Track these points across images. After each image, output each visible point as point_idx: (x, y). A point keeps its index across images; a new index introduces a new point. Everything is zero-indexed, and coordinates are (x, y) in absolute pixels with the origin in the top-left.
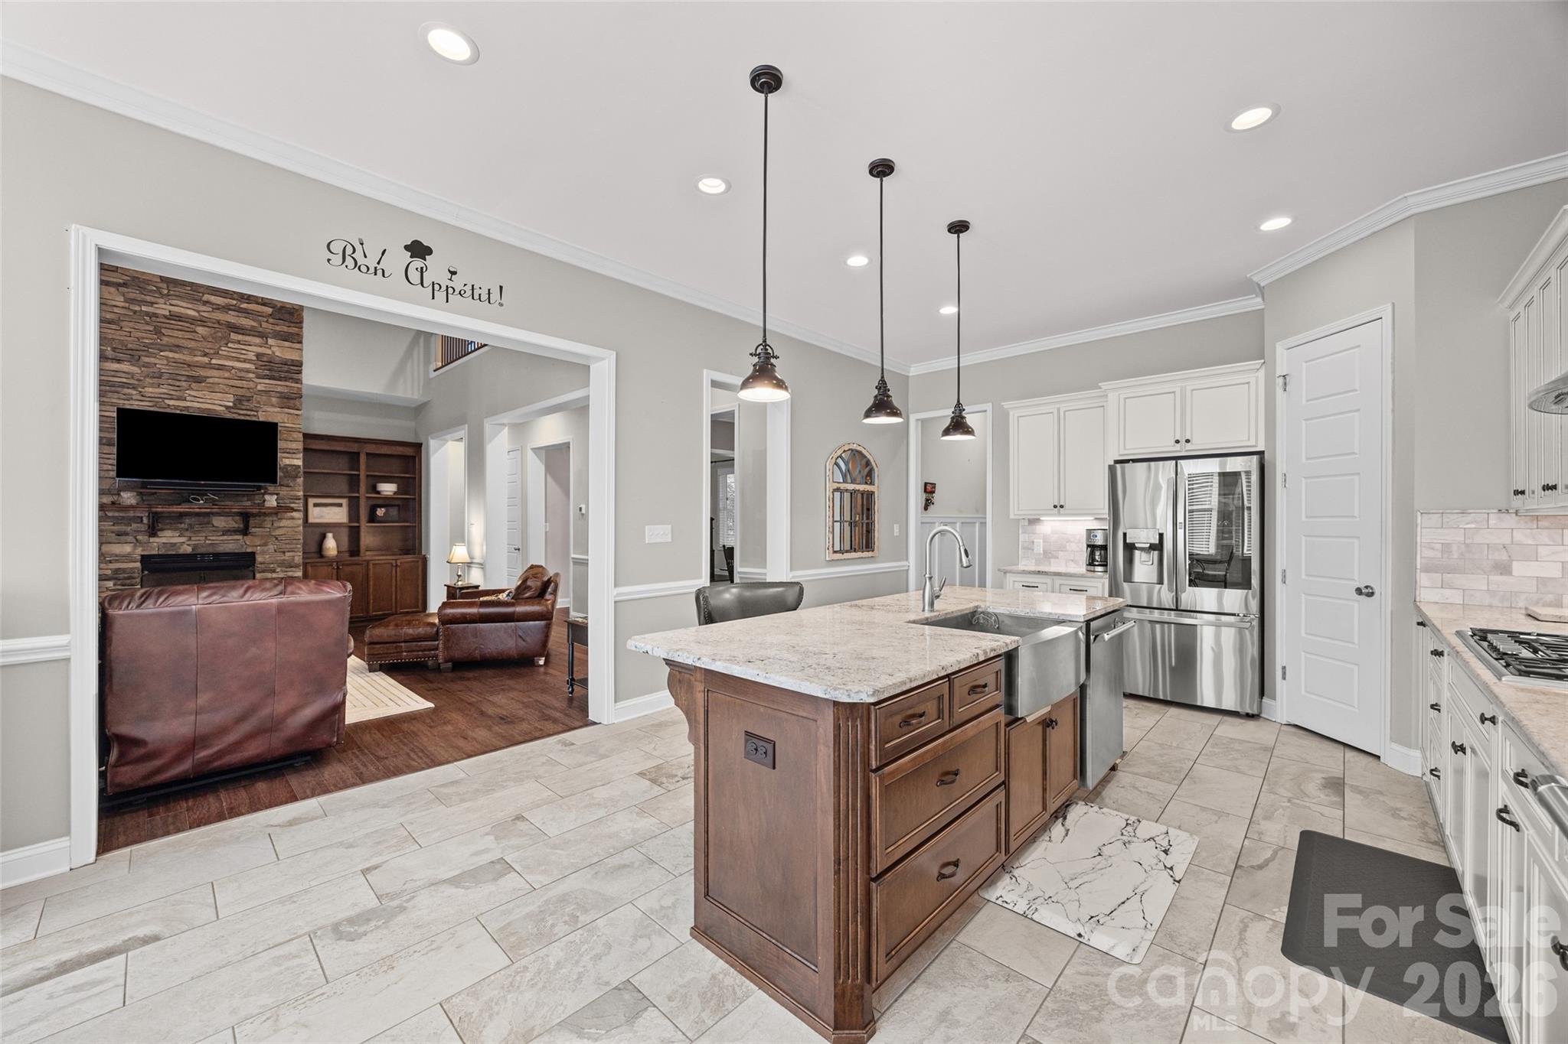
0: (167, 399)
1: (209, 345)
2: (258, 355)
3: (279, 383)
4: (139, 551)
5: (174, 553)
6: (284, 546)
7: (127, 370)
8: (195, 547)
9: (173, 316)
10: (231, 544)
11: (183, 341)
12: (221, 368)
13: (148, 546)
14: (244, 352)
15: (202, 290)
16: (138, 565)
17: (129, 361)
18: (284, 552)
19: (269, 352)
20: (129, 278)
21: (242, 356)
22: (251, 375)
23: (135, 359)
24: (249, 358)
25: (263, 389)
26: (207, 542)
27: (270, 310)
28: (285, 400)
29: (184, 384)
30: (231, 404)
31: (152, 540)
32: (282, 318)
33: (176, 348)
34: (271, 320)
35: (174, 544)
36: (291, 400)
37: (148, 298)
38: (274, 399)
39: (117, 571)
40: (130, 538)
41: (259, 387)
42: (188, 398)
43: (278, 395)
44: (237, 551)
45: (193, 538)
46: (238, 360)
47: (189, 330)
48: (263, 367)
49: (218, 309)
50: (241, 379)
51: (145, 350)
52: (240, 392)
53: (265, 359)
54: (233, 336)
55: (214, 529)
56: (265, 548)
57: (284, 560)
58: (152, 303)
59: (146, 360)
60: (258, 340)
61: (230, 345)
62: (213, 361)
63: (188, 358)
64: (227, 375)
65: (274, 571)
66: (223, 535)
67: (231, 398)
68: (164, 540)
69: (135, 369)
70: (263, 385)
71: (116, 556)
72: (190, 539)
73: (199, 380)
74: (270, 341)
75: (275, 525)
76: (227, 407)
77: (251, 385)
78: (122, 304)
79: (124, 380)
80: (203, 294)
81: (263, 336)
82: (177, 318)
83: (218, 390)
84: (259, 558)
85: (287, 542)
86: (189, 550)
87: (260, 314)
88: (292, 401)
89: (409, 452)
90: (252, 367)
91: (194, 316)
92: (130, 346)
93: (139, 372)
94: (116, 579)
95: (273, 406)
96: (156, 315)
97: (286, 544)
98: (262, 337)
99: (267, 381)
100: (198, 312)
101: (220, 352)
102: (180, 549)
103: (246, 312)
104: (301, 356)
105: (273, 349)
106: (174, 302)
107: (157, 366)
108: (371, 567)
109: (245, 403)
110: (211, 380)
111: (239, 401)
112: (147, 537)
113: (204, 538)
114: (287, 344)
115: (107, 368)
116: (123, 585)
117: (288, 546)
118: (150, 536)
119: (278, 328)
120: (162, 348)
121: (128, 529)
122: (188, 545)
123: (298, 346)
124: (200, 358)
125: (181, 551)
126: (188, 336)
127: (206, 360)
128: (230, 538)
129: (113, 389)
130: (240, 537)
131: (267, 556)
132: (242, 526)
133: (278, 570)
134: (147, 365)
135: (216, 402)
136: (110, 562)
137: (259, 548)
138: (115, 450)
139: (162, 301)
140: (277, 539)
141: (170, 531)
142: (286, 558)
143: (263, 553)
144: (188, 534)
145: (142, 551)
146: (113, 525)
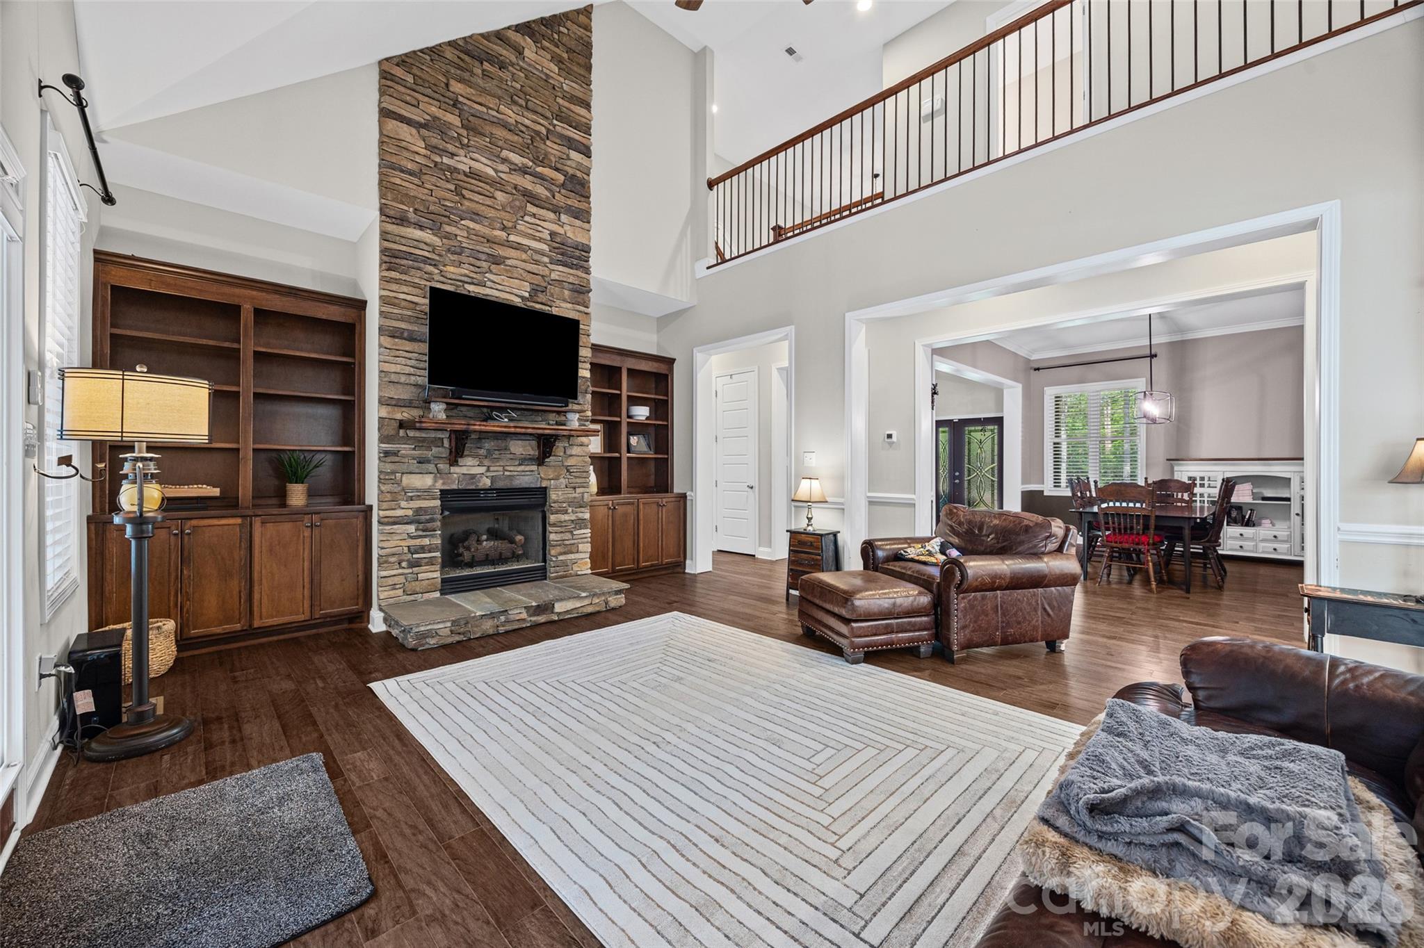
0: (467, 283)
1: (507, 216)
2: (552, 234)
3: (572, 271)
4: (440, 485)
5: (473, 487)
6: (574, 480)
7: (428, 241)
8: (493, 479)
9: (473, 174)
10: (526, 476)
11: (484, 208)
12: (518, 247)
13: (448, 478)
14: (540, 229)
15: (500, 143)
16: (438, 503)
17: (431, 229)
18: (575, 488)
19: (561, 231)
20: (428, 117)
21: (537, 234)
22: (546, 260)
23: (436, 229)
24: (544, 237)
25: (557, 278)
26: (506, 473)
27: (561, 178)
28: (576, 294)
29: (485, 264)
30: (527, 295)
31: (453, 469)
32: (573, 189)
33: (475, 216)
34: (563, 191)
35: (473, 476)
36: (581, 292)
37: (450, 148)
38: (566, 292)
39: (418, 511)
40: (431, 467)
41: (554, 276)
42: (489, 284)
43: (571, 286)
44: (533, 486)
45: (492, 469)
46: (534, 238)
47: (488, 194)
48: (556, 251)
49: (515, 170)
50: (537, 262)
51: (445, 216)
52: (537, 280)
53: (558, 240)
54: (531, 208)
55: (511, 456)
56: (558, 482)
57: (575, 498)
58: (453, 155)
59: (448, 228)
60: (551, 215)
61: (527, 218)
62: (512, 238)
63: (486, 231)
64: (524, 256)
65: (566, 512)
66: (520, 465)
67: (527, 287)
68: (464, 470)
69: (436, 241)
70: (558, 272)
71: (418, 490)
72: (488, 470)
73: (497, 261)
74: (564, 217)
75: (568, 452)
76: (522, 298)
77: (547, 272)
78: (423, 151)
79: (426, 254)
80: (502, 149)
81: (556, 210)
82: (477, 178)
83: (516, 275)
84: (553, 496)
85: (578, 474)
86: (486, 482)
87: (552, 181)
88: (582, 296)
89: (661, 368)
90: (545, 247)
91: (493, 177)
92: (432, 208)
93: (440, 244)
94: (419, 522)
95: (565, 300)
96: (456, 170)
97: (576, 477)
98: (555, 212)
99: (561, 268)
100: (496, 171)
101: (518, 227)
102: (479, 481)
103: (541, 177)
104: (589, 239)
105: (567, 228)
106: (476, 156)
107: (459, 238)
108: (641, 506)
109: (540, 295)
110: (509, 262)
111: (535, 291)
112: (448, 466)
113: (501, 469)
114: (578, 223)
115: (410, 236)
116: (424, 531)
117: (578, 480)
118: (451, 465)
119: (569, 203)
120: (465, 215)
121: (429, 454)
122: (487, 477)
123: (586, 226)
124: (497, 233)
125: (481, 486)
126: (488, 201)
127: (503, 234)
128: (528, 468)
129: (416, 264)
130: (534, 468)
131: (560, 493)
132: (537, 453)
133: (570, 510)
134: (448, 236)
135: (515, 291)
136: (411, 499)
137: (552, 481)
138: (425, 348)
139: (462, 152)
140: (568, 471)
141: (470, 459)
142: (577, 495)
143: (556, 488)
144: (486, 462)
145: (443, 484)
146: (414, 449)
